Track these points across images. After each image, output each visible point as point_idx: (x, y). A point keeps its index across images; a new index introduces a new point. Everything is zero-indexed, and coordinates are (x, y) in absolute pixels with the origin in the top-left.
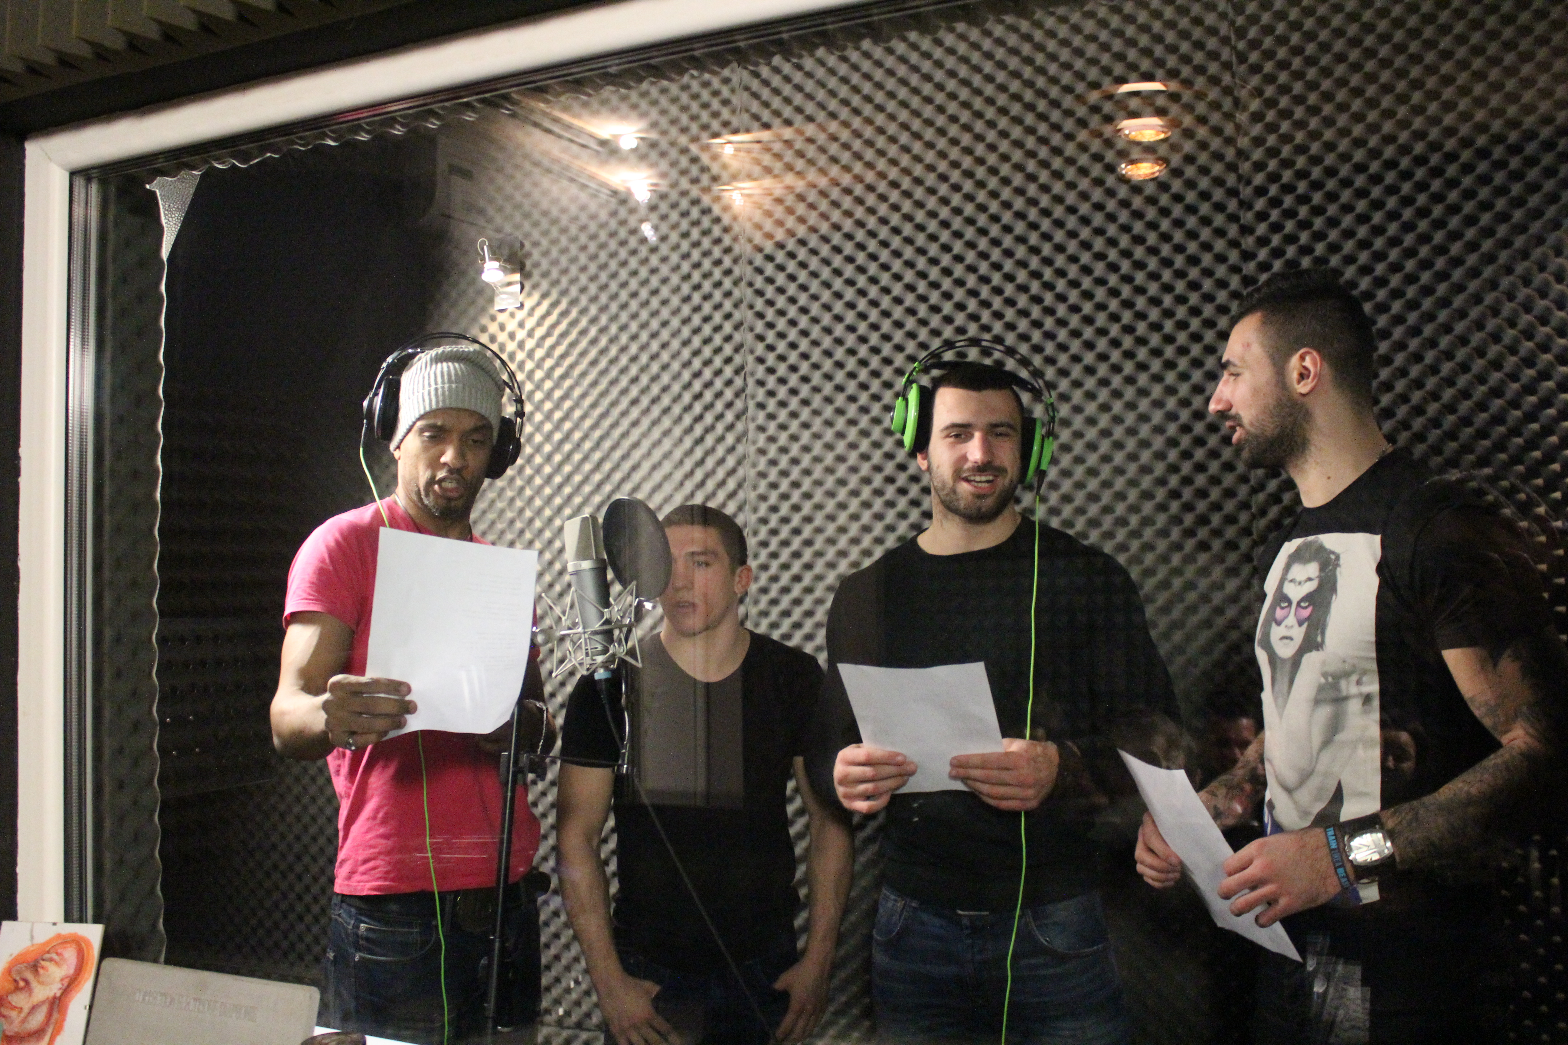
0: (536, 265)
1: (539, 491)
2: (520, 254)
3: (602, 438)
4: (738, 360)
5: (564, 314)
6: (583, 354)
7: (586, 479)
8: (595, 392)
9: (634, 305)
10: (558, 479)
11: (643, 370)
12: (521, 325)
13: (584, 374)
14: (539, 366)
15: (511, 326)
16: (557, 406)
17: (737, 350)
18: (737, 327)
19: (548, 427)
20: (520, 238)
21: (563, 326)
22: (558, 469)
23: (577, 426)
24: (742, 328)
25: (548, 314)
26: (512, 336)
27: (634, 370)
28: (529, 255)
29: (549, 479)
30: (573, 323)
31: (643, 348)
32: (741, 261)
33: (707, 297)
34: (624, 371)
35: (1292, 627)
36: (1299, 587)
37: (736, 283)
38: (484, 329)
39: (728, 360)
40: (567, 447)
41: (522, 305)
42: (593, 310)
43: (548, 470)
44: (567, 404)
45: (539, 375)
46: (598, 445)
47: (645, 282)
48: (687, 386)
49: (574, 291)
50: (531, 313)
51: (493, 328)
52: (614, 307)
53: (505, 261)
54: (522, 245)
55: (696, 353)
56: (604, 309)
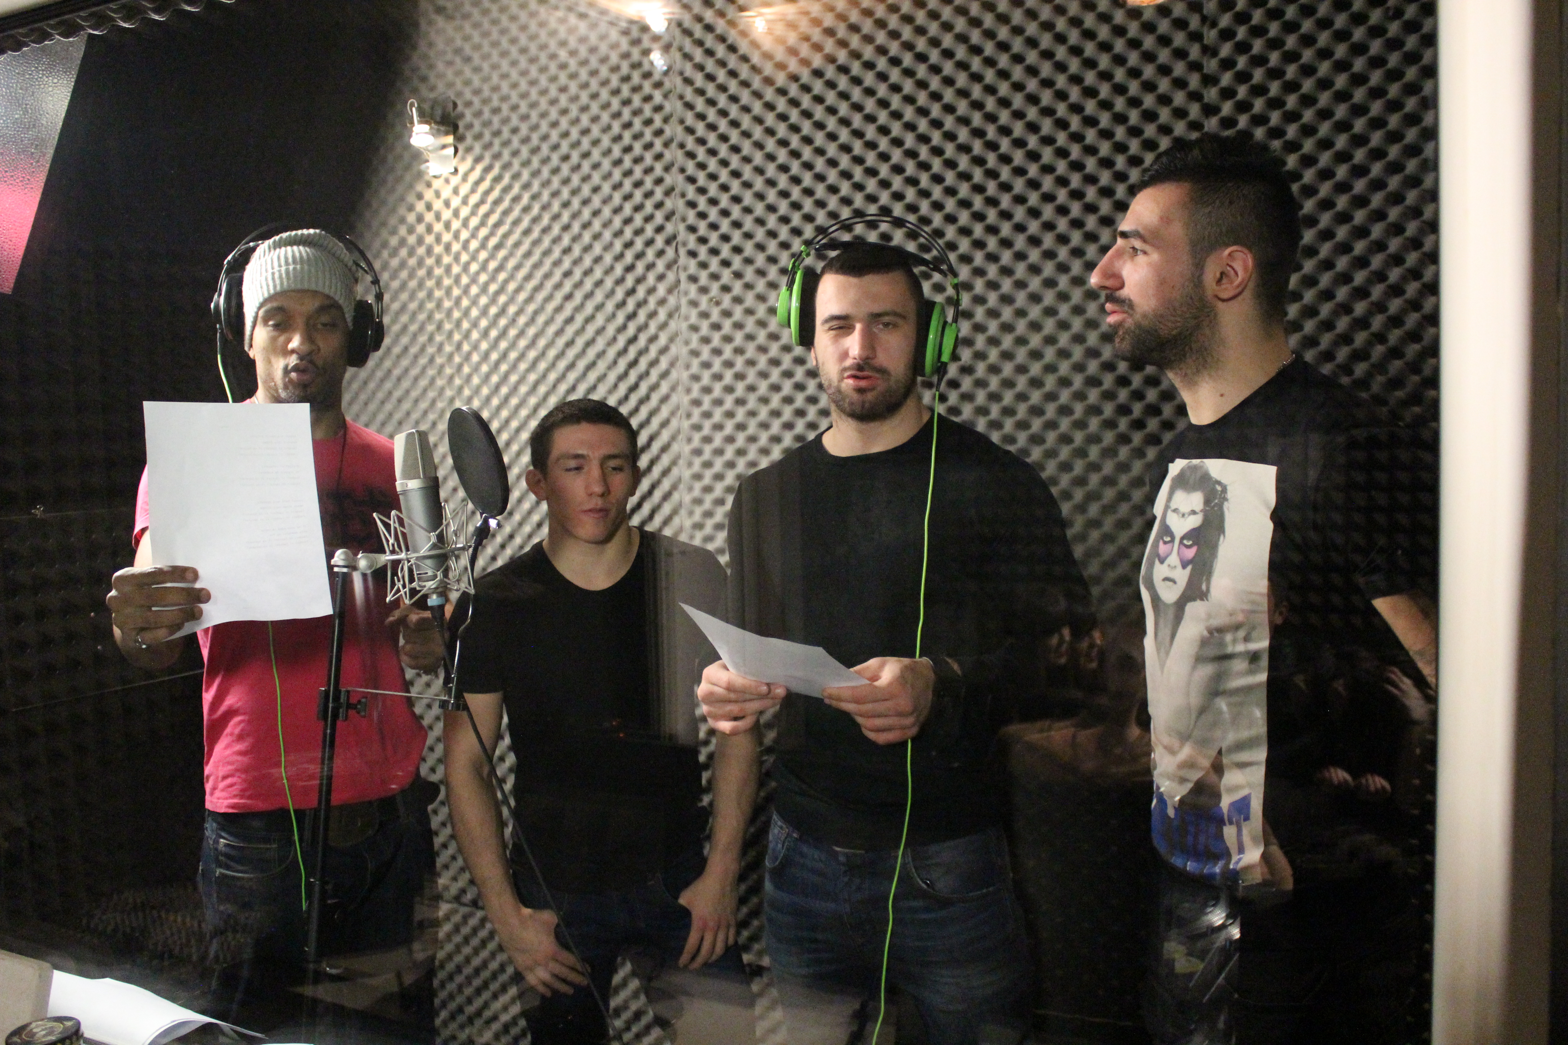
0: (470, 126)
1: (476, 369)
2: (453, 115)
3: (536, 313)
4: (670, 228)
5: (497, 179)
6: (516, 222)
7: (522, 356)
8: (529, 264)
9: (565, 169)
10: (494, 356)
11: (575, 239)
12: (456, 191)
13: (517, 245)
14: (473, 236)
15: (446, 193)
16: (493, 279)
17: (668, 218)
18: (668, 193)
19: (484, 300)
20: (453, 97)
21: (495, 194)
22: (495, 345)
23: (512, 300)
24: (673, 194)
25: (481, 180)
26: (447, 204)
27: (566, 241)
28: (462, 116)
29: (486, 356)
30: (506, 190)
31: (575, 216)
32: (672, 120)
33: (637, 160)
34: (556, 240)
35: (1175, 567)
36: (1182, 520)
37: (666, 145)
38: (420, 197)
39: (659, 229)
40: (503, 322)
41: (456, 170)
42: (525, 175)
43: (484, 346)
44: (502, 276)
45: (474, 245)
46: (532, 320)
47: (576, 144)
48: (619, 257)
49: (506, 155)
50: (465, 179)
51: (429, 195)
52: (545, 172)
53: (437, 123)
54: (455, 105)
55: (628, 221)
56: (536, 174)
